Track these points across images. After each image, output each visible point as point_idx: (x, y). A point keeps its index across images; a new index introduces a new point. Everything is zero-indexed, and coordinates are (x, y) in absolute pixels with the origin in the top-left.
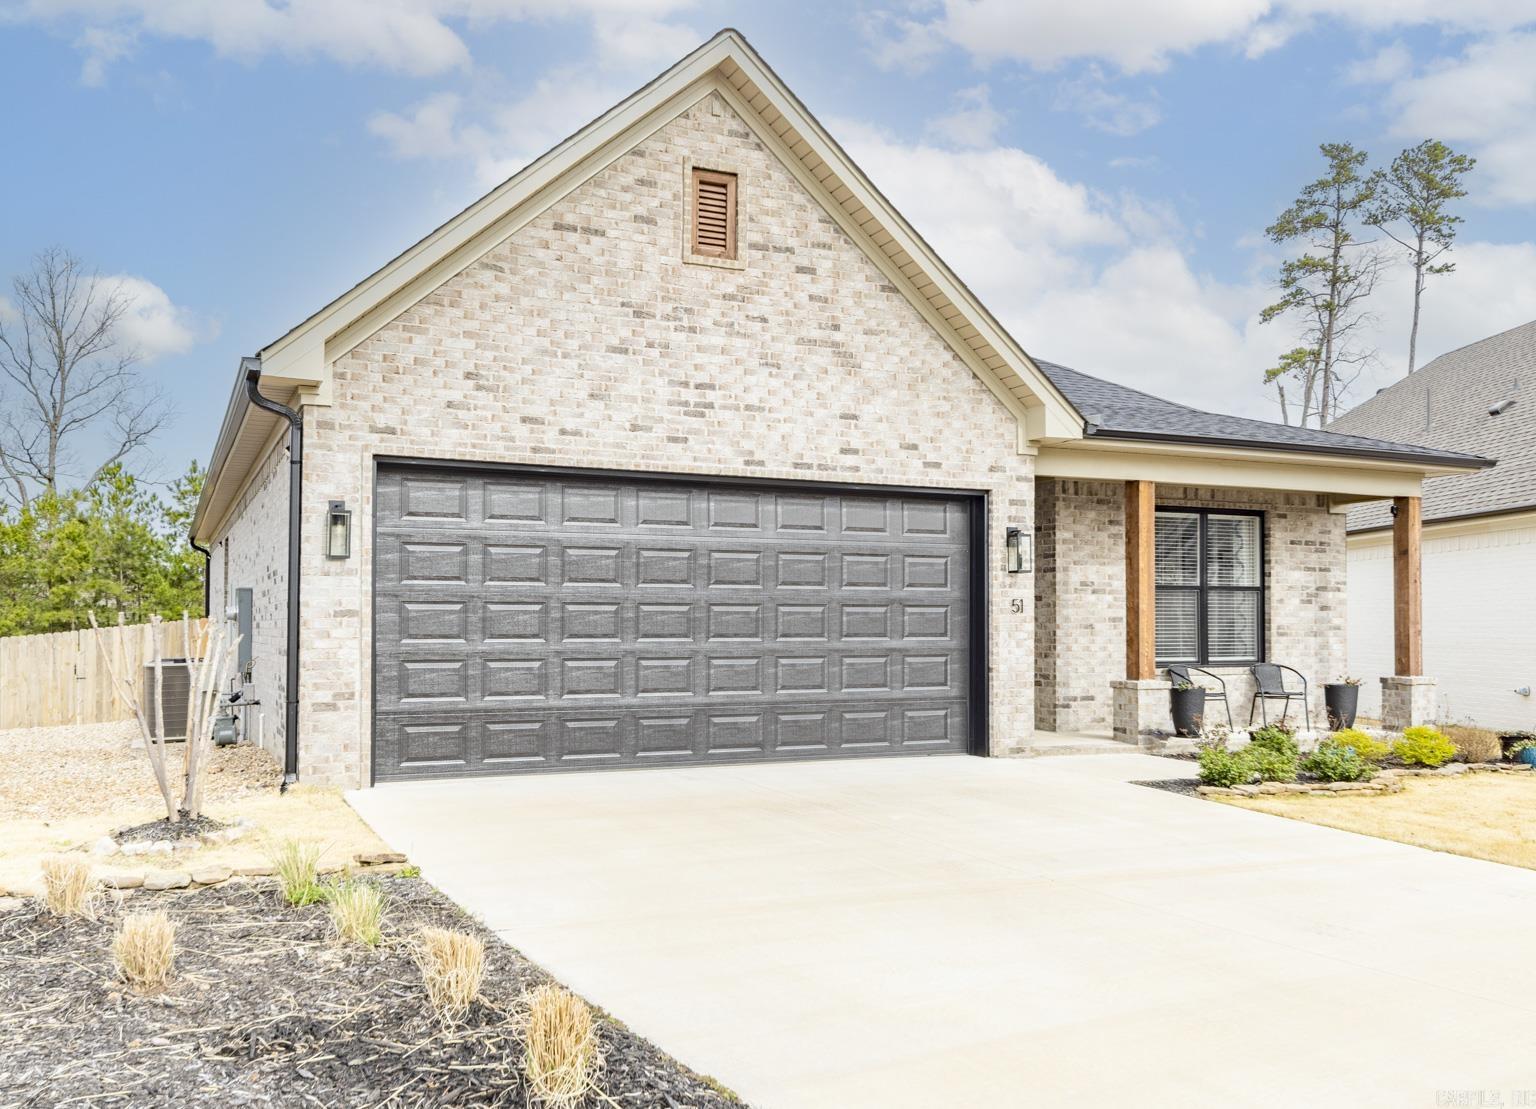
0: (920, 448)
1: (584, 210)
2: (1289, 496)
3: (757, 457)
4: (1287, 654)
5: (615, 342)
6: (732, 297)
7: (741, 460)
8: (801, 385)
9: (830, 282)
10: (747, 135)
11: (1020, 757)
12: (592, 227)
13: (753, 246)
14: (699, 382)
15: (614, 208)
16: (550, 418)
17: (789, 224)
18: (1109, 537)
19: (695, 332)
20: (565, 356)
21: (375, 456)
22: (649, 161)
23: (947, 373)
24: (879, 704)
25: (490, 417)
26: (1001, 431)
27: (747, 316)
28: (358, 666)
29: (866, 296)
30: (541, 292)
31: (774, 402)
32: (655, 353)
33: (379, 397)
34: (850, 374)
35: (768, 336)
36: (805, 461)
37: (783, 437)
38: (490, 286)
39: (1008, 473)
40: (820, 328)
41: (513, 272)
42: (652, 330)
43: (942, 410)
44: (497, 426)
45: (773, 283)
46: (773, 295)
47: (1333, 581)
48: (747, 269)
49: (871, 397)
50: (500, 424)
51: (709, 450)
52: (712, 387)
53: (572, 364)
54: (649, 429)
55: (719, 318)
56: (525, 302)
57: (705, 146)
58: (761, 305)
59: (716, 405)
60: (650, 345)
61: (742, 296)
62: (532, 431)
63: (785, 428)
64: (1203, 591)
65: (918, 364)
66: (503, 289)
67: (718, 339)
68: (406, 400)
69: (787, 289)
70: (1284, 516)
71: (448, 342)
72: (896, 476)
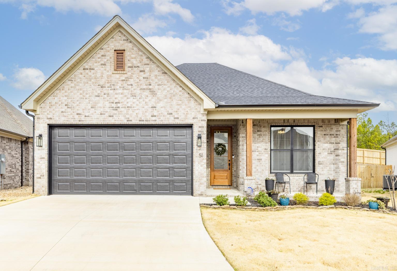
0: (173, 114)
1: (90, 64)
2: (323, 120)
3: (130, 119)
4: (322, 170)
5: (97, 94)
6: (124, 80)
7: (126, 120)
8: (141, 100)
9: (149, 73)
10: (128, 40)
11: (201, 197)
12: (91, 68)
13: (129, 67)
14: (116, 102)
15: (96, 63)
16: (83, 113)
17: (138, 60)
18: (257, 135)
19: (115, 90)
20: (86, 99)
21: (48, 124)
22: (104, 50)
23: (181, 93)
24: (166, 181)
25: (70, 114)
26: (196, 108)
27: (128, 85)
28: (45, 169)
29: (158, 76)
30: (81, 85)
31: (134, 105)
32: (106, 96)
33: (48, 111)
34: (154, 96)
35: (133, 89)
36: (142, 119)
37: (137, 114)
38: (70, 85)
39: (199, 119)
40: (146, 85)
41: (75, 81)
42: (105, 90)
43: (180, 103)
44: (71, 116)
45: (134, 76)
46: (134, 78)
47: (341, 147)
48: (128, 73)
49: (159, 102)
50: (72, 115)
51: (118, 118)
52: (119, 103)
53: (87, 100)
54: (104, 114)
55: (121, 86)
56: (77, 87)
57: (117, 44)
58: (131, 81)
59: (120, 107)
60: (105, 94)
61: (127, 80)
62: (79, 117)
63: (137, 111)
64: (292, 151)
65: (172, 92)
66: (73, 85)
67: (120, 91)
68: (54, 112)
69: (138, 76)
70: (322, 127)
71: (62, 98)
72: (166, 122)
